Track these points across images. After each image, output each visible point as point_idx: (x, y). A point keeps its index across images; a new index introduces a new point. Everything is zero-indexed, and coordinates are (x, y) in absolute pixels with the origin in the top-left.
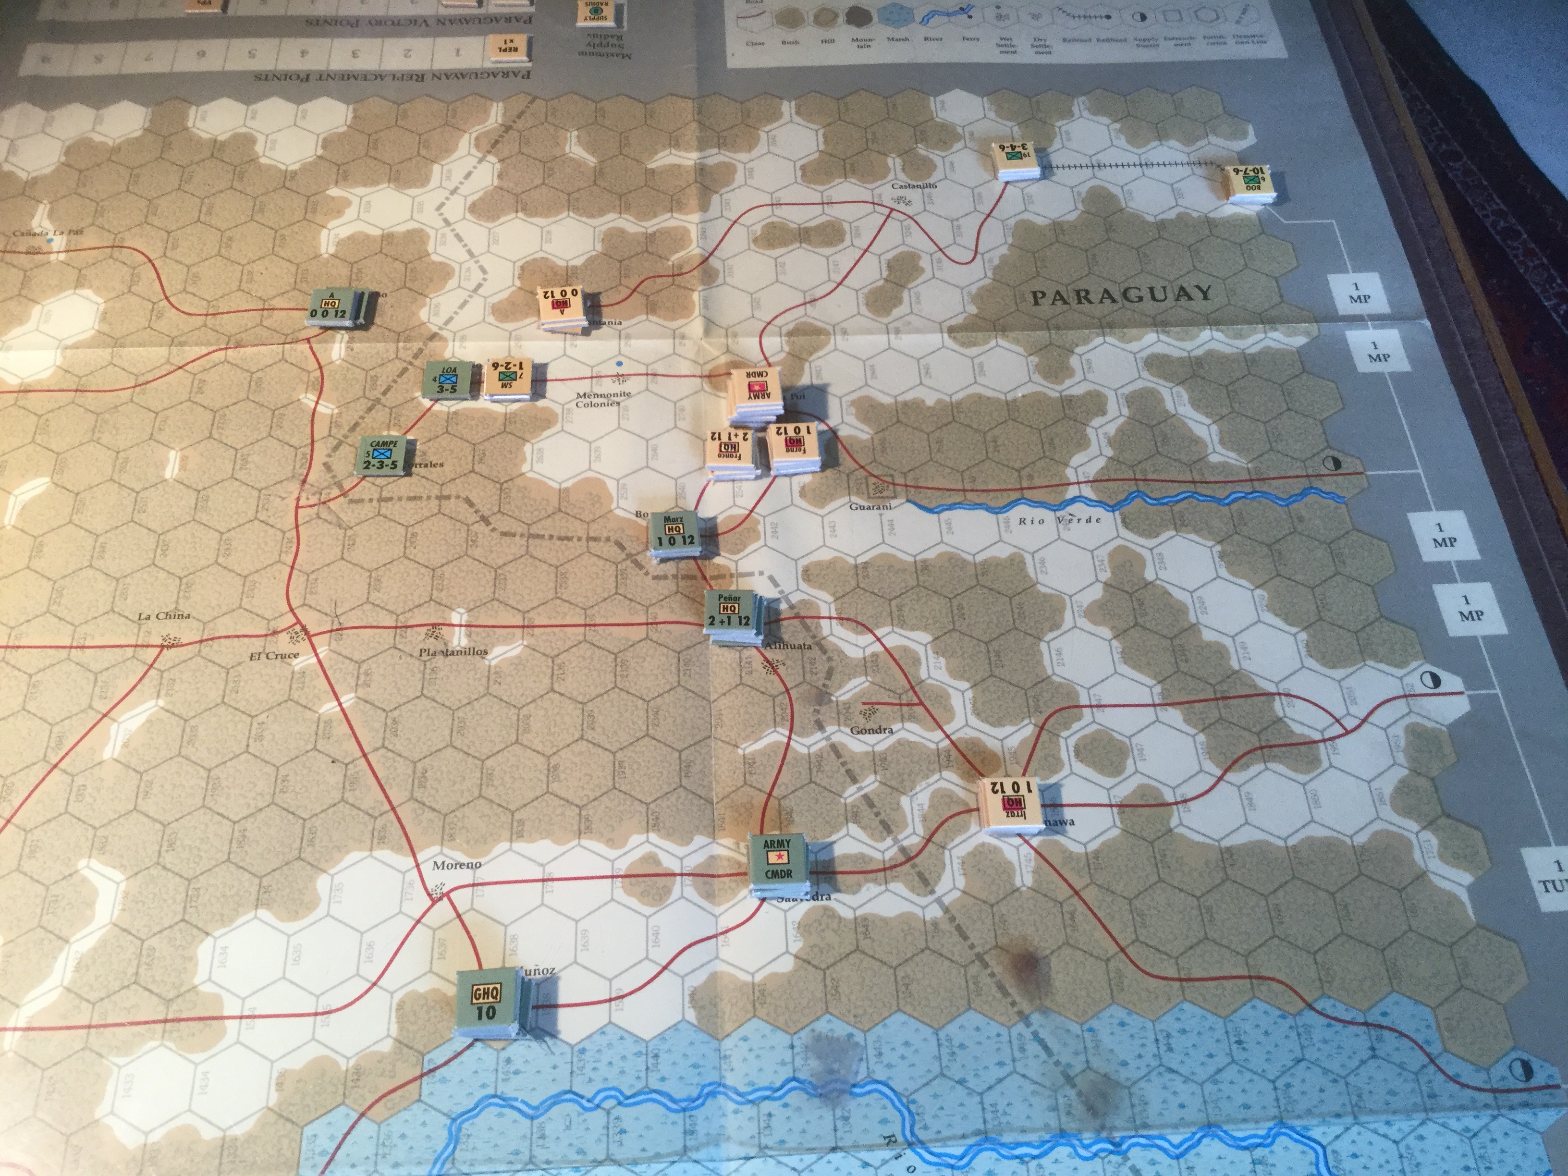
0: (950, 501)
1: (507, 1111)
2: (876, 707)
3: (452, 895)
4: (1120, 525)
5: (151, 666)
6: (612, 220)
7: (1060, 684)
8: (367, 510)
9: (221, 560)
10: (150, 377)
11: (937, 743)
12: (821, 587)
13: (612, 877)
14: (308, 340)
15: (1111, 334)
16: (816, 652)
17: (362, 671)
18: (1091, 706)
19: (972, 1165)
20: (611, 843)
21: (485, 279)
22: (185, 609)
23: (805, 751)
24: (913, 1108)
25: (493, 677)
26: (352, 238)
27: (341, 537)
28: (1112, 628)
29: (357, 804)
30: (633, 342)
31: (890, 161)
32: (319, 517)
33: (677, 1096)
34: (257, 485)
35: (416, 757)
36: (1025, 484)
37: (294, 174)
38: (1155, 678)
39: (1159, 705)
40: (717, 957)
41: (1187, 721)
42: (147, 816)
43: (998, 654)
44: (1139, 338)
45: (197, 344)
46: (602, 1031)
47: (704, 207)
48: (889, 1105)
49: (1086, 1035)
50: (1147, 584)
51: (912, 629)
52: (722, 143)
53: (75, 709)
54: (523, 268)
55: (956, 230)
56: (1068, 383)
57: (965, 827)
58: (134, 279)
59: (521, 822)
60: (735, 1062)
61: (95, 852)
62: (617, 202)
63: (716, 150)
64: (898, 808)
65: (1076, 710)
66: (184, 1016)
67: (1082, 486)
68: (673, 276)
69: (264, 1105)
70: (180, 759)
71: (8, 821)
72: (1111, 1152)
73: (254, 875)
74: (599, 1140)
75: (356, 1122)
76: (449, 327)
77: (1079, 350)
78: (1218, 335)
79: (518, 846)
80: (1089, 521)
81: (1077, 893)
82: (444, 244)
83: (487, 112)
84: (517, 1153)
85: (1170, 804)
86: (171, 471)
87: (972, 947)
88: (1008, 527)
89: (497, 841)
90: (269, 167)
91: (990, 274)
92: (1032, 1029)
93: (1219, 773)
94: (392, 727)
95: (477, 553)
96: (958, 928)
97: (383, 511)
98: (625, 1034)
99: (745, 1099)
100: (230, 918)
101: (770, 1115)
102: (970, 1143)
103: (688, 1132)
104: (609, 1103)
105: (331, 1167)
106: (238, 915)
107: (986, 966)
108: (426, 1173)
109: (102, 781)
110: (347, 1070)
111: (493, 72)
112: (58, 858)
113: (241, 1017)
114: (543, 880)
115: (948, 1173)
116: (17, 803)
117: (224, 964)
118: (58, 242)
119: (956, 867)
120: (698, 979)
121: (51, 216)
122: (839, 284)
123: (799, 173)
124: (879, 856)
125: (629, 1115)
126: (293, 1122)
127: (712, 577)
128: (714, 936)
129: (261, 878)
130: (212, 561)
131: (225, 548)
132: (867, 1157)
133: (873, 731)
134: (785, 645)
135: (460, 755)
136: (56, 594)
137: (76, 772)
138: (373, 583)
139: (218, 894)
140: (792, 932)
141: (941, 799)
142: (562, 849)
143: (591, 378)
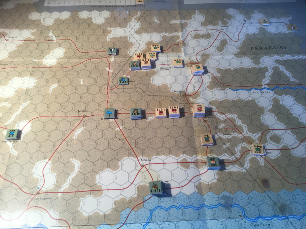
0: (238, 89)
1: (161, 209)
2: (227, 129)
3: (146, 166)
4: (274, 93)
5: (82, 121)
6: (164, 34)
7: (265, 125)
8: (121, 90)
9: (93, 100)
10: (76, 65)
11: (241, 137)
12: (213, 106)
13: (177, 163)
14: (106, 58)
15: (267, 55)
16: (214, 119)
17: (123, 122)
18: (272, 130)
19: (258, 221)
20: (176, 156)
21: (140, 46)
22: (87, 109)
24: (244, 209)
25: (149, 123)
26: (113, 38)
27: (116, 96)
28: (275, 114)
29: (125, 148)
30: (170, 58)
31: (219, 22)
32: (112, 92)
33: (196, 207)
34: (99, 86)
35: (136, 139)
36: (253, 85)
37: (100, 25)
38: (284, 124)
39: (286, 129)
40: (200, 179)
41: (292, 132)
42: (83, 150)
43: (252, 119)
44: (273, 56)
45: (84, 58)
46: (179, 193)
47: (182, 31)
48: (239, 209)
49: (278, 195)
50: (281, 105)
51: (233, 114)
52: (184, 19)
53: (67, 129)
54: (147, 43)
55: (234, 35)
56: (260, 65)
57: (249, 154)
58: (71, 45)
59: (158, 152)
60: (207, 200)
61: (73, 157)
62: (165, 30)
63: (183, 20)
64: (234, 150)
65: (269, 130)
66: (94, 190)
67: (265, 85)
68: (177, 45)
69: (112, 207)
70: (89, 139)
71: (55, 151)
72: (286, 219)
73: (106, 161)
74: (181, 215)
75: (131, 211)
77: (261, 59)
78: (289, 56)
79: (157, 156)
80: (267, 92)
81: (273, 167)
82: (131, 39)
83: (137, 13)
84: (164, 218)
85: (290, 149)
86: (82, 83)
87: (253, 178)
88: (251, 94)
89: (154, 155)
90: (95, 24)
91: (241, 44)
92: (267, 194)
93: (299, 143)
94: (130, 133)
95: (143, 99)
96: (250, 174)
97: (124, 91)
98: (184, 194)
99: (209, 207)
100: (101, 171)
101: (215, 211)
102: (257, 217)
103: (199, 214)
104: (182, 208)
105: (127, 221)
106: (104, 169)
107: (256, 182)
108: (146, 221)
109: (74, 143)
110: (128, 201)
111: (138, 5)
112: (66, 158)
113: (106, 190)
114: (164, 163)
115: (253, 223)
116: (57, 147)
117: (101, 179)
118: (55, 38)
119: (248, 162)
120: (197, 184)
121: (53, 33)
122: (211, 46)
123: (201, 24)
124: (232, 159)
125: (186, 210)
126: (118, 211)
127: (191, 104)
128: (199, 175)
129: (107, 162)
130: (92, 100)
131: (94, 98)
132: (236, 219)
133: (228, 134)
134: (207, 117)
135: (144, 139)
136: (61, 107)
137: (68, 141)
138: (124, 105)
139: (99, 165)
140: (216, 175)
141: (243, 148)
142: (167, 157)
143: (163, 65)
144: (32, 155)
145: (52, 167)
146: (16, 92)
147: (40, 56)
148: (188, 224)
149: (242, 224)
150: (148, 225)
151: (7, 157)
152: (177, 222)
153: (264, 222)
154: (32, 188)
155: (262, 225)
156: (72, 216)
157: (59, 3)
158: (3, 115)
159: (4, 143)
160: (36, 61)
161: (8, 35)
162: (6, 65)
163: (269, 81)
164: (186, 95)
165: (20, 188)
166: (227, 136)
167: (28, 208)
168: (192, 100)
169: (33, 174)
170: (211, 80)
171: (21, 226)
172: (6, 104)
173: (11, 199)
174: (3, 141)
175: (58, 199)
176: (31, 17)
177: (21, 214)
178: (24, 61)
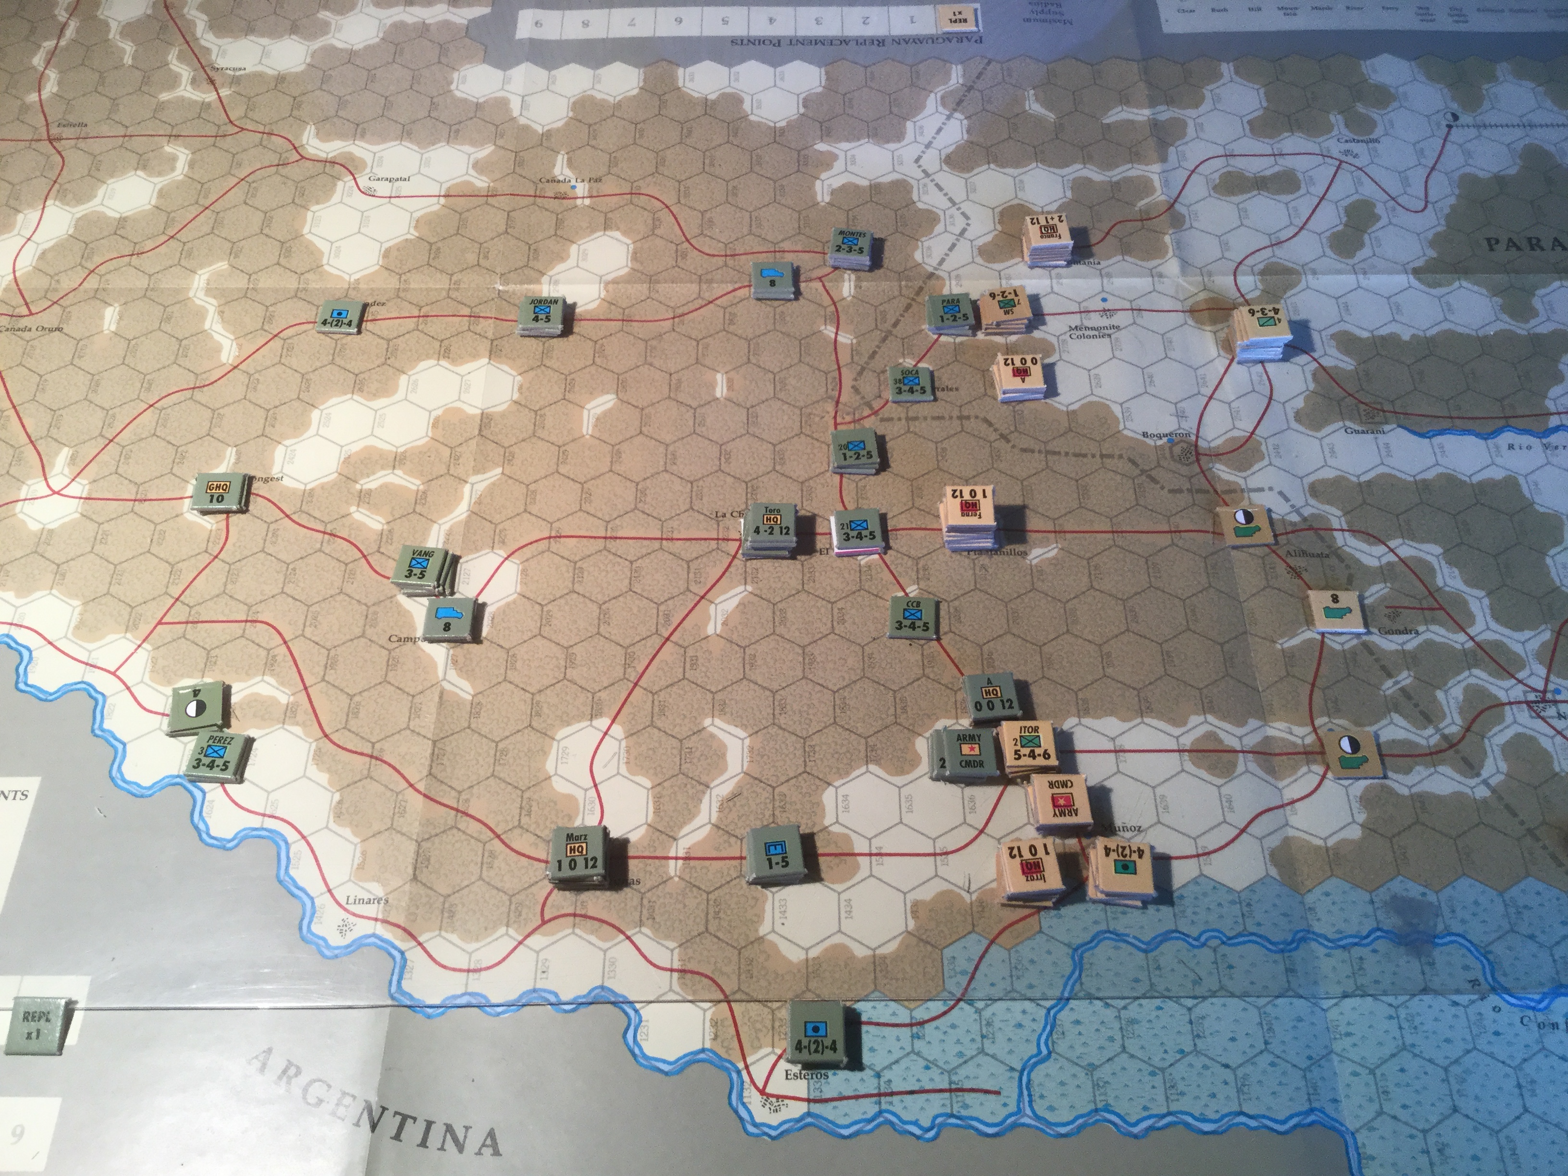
0: (1437, 427)
1: (1121, 944)
2: (1399, 610)
5: (736, 557)
6: (1077, 170)
8: (898, 427)
9: (778, 468)
10: (685, 309)
11: (1462, 644)
12: (1328, 503)
13: (1179, 751)
14: (820, 279)
16: (1333, 561)
17: (920, 566)
19: (1552, 1007)
20: (1172, 721)
21: (968, 225)
23: (1338, 647)
24: (1491, 957)
25: (1035, 574)
26: (844, 188)
29: (937, 679)
30: (1115, 280)
31: (1332, 118)
33: (1275, 939)
34: (798, 405)
35: (981, 641)
36: (1508, 413)
37: (782, 130)
40: (1287, 824)
42: (756, 683)
43: (1507, 566)
45: (722, 282)
46: (1195, 881)
47: (1163, 159)
48: (1469, 955)
51: (1422, 542)
52: (1170, 102)
53: (676, 592)
54: (1002, 213)
55: (1405, 182)
56: (1533, 322)
57: (1501, 718)
58: (656, 222)
59: (1085, 701)
60: (1321, 912)
61: (716, 713)
62: (1080, 155)
63: (1165, 107)
64: (1435, 699)
67: (1562, 416)
68: (1142, 220)
69: (904, 929)
70: (775, 637)
71: (636, 684)
73: (859, 735)
74: (1211, 973)
75: (988, 947)
76: (943, 267)
77: (1541, 292)
79: (1085, 721)
82: (926, 193)
83: (947, 74)
84: (1137, 980)
86: (720, 391)
87: (1522, 823)
88: (1498, 451)
89: (1068, 715)
90: (759, 124)
91: (1443, 222)
94: (956, 616)
95: (1003, 466)
96: (1507, 807)
97: (912, 429)
98: (1218, 885)
99: (1335, 943)
100: (844, 772)
101: (1361, 958)
102: (1546, 990)
103: (1290, 971)
104: (1214, 943)
105: (972, 986)
106: (852, 769)
107: (1538, 840)
108: (1058, 994)
109: (711, 653)
110: (971, 903)
111: (948, 37)
112: (685, 716)
113: (871, 855)
114: (1116, 751)
115: (1531, 1013)
116: (641, 671)
117: (846, 809)
118: (581, 189)
119: (1497, 753)
120: (1274, 841)
121: (570, 163)
122: (1302, 228)
123: (1247, 127)
124: (1423, 742)
125: (1232, 953)
126: (932, 945)
127: (1224, 492)
128: (1282, 806)
129: (865, 738)
130: (771, 468)
131: (779, 458)
132: (1456, 998)
133: (1400, 632)
134: (1304, 553)
135: (1019, 641)
136: (641, 494)
137: (686, 644)
138: (916, 492)
139: (831, 751)
140: (1356, 805)
141: (1474, 693)
142: (1127, 725)
143: (1080, 312)
144: (537, 697)
145: (628, 752)
146: (435, 425)
147: (526, 270)
148: (1245, 1009)
149: (1481, 1019)
150: (1067, 1008)
151: (429, 704)
152: (1195, 1001)
156: (735, 958)
157: (586, 24)
158: (388, 523)
159: (410, 644)
160: (507, 292)
161: (368, 170)
164: (1198, 454)
165: (498, 837)
166: (1401, 638)
167: (544, 922)
168: (1226, 476)
169: (550, 777)
170: (1312, 386)
171: (521, 996)
172: (398, 478)
173: (466, 883)
174: (403, 636)
175: (669, 887)
176: (461, 87)
177: (516, 943)
178: (457, 289)
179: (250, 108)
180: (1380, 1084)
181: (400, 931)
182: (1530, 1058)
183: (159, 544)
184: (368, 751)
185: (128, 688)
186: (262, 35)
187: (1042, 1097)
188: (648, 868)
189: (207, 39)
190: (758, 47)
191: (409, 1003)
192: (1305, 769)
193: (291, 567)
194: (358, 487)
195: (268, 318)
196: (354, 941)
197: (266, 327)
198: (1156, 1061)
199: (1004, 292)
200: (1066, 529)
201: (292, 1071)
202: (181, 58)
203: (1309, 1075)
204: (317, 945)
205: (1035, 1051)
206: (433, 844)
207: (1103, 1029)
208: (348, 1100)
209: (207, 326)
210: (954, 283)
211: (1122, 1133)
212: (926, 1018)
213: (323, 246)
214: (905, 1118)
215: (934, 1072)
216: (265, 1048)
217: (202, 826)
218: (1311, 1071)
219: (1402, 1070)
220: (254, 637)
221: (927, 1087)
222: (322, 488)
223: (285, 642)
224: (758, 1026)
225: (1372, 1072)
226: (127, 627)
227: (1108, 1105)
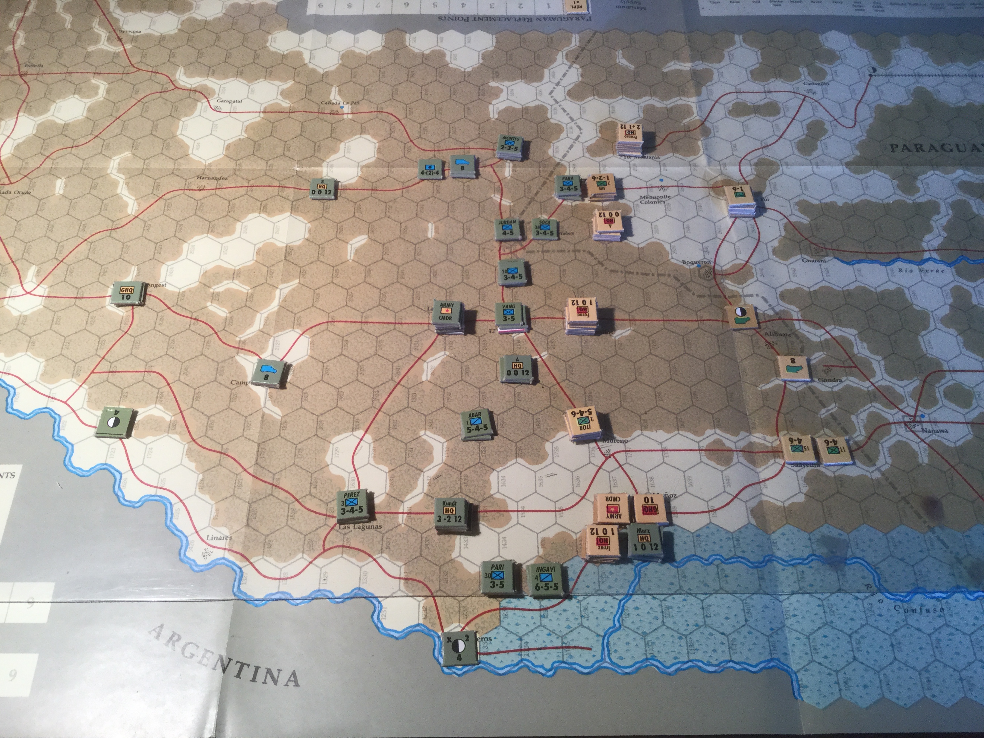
0: (857, 258)
2: (831, 368)
3: (615, 455)
4: (955, 274)
6: (647, 100)
7: (932, 358)
8: (537, 256)
9: (465, 280)
10: (410, 183)
11: (868, 388)
12: (791, 303)
13: (700, 450)
14: (491, 165)
15: (937, 169)
16: (793, 338)
17: (549, 340)
18: (950, 371)
19: (912, 600)
20: (696, 433)
21: (581, 133)
23: (795, 390)
24: (878, 571)
25: (618, 346)
26: (506, 110)
28: (957, 330)
29: (559, 407)
30: (668, 168)
31: (800, 69)
33: (752, 560)
34: (478, 242)
35: (585, 385)
36: (900, 251)
37: (469, 73)
40: (761, 494)
43: (895, 342)
44: (954, 172)
46: (707, 526)
47: (698, 94)
48: (866, 570)
49: (965, 538)
50: (974, 306)
51: (846, 327)
52: (703, 58)
53: (403, 355)
54: (601, 126)
56: (917, 195)
57: (889, 432)
58: (392, 130)
59: (645, 421)
60: (780, 545)
61: (427, 427)
62: (649, 90)
63: (701, 62)
64: (850, 420)
65: (942, 373)
66: (488, 510)
67: (932, 252)
68: (685, 131)
69: (536, 553)
70: (463, 382)
71: (379, 410)
73: (512, 441)
74: (714, 580)
75: (586, 565)
76: (565, 159)
77: (922, 177)
79: (646, 433)
80: (937, 271)
81: (953, 467)
82: (556, 113)
83: (570, 40)
84: (672, 584)
86: (431, 234)
87: (899, 493)
88: (893, 273)
89: (635, 429)
90: (455, 70)
91: (865, 134)
92: (936, 535)
94: (570, 370)
95: (599, 280)
96: (891, 483)
97: (545, 257)
98: (719, 529)
99: (788, 563)
100: (503, 462)
101: (803, 572)
102: (909, 590)
103: (761, 578)
106: (507, 461)
107: (908, 503)
108: (626, 592)
109: (424, 392)
110: (576, 539)
111: (570, 17)
112: (409, 429)
113: (518, 511)
114: (662, 450)
115: (900, 603)
116: (382, 401)
117: (504, 484)
118: (347, 109)
119: (886, 453)
120: (753, 504)
121: (340, 93)
122: (781, 137)
123: (750, 75)
125: (728, 568)
127: (729, 297)
128: (759, 483)
129: (516, 443)
130: (461, 281)
131: (466, 274)
132: (857, 595)
133: (831, 381)
134: (776, 334)
135: (607, 386)
136: (382, 296)
137: (409, 386)
138: (547, 295)
139: (495, 450)
140: (801, 482)
141: (874, 416)
142: (669, 435)
143: (647, 188)
144: (320, 418)
145: (374, 450)
146: (258, 253)
147: (313, 159)
148: (734, 601)
149: (872, 607)
150: (631, 599)
151: (256, 422)
152: (706, 596)
153: (930, 603)
154: (330, 500)
155: (924, 611)
156: (438, 571)
158: (230, 312)
159: (244, 385)
160: (301, 172)
161: (216, 96)
162: (221, 178)
163: (940, 240)
164: (715, 274)
165: (297, 500)
166: (831, 384)
167: (325, 551)
168: (730, 287)
169: (328, 465)
170: (783, 234)
171: (311, 594)
172: (235, 285)
173: (278, 527)
174: (239, 381)
175: (399, 530)
176: (273, 44)
177: (308, 563)
178: (270, 170)
179: (144, 56)
180: (812, 644)
181: (239, 556)
182: (899, 629)
183: (92, 325)
184: (219, 449)
185: (74, 411)
186: (150, 11)
187: (616, 651)
188: (386, 519)
189: (117, 13)
190: (454, 21)
191: (245, 598)
192: (772, 461)
193: (172, 338)
194: (212, 290)
195: (156, 187)
196: (212, 561)
197: (155, 192)
198: (682, 630)
199: (601, 177)
200: (636, 318)
201: (176, 638)
202: (101, 24)
203: (771, 639)
204: (190, 564)
205: (612, 625)
206: (259, 504)
207: (651, 612)
208: (209, 655)
209: (119, 191)
210: (571, 169)
211: (661, 672)
212: (549, 606)
213: (189, 143)
214: (536, 664)
215: (553, 637)
216: (159, 624)
217: (120, 494)
218: (772, 637)
219: (825, 636)
220: (150, 382)
221: (549, 646)
222: (190, 291)
223: (169, 384)
224: (451, 610)
225: (808, 637)
226: (73, 374)
227: (654, 656)
